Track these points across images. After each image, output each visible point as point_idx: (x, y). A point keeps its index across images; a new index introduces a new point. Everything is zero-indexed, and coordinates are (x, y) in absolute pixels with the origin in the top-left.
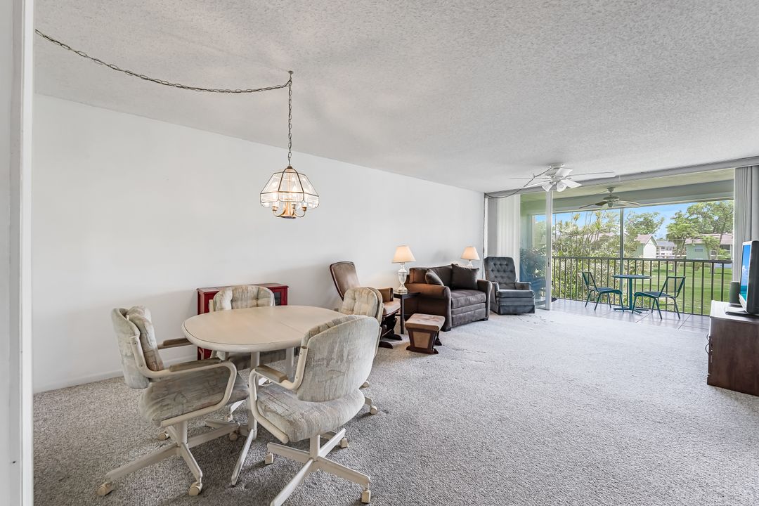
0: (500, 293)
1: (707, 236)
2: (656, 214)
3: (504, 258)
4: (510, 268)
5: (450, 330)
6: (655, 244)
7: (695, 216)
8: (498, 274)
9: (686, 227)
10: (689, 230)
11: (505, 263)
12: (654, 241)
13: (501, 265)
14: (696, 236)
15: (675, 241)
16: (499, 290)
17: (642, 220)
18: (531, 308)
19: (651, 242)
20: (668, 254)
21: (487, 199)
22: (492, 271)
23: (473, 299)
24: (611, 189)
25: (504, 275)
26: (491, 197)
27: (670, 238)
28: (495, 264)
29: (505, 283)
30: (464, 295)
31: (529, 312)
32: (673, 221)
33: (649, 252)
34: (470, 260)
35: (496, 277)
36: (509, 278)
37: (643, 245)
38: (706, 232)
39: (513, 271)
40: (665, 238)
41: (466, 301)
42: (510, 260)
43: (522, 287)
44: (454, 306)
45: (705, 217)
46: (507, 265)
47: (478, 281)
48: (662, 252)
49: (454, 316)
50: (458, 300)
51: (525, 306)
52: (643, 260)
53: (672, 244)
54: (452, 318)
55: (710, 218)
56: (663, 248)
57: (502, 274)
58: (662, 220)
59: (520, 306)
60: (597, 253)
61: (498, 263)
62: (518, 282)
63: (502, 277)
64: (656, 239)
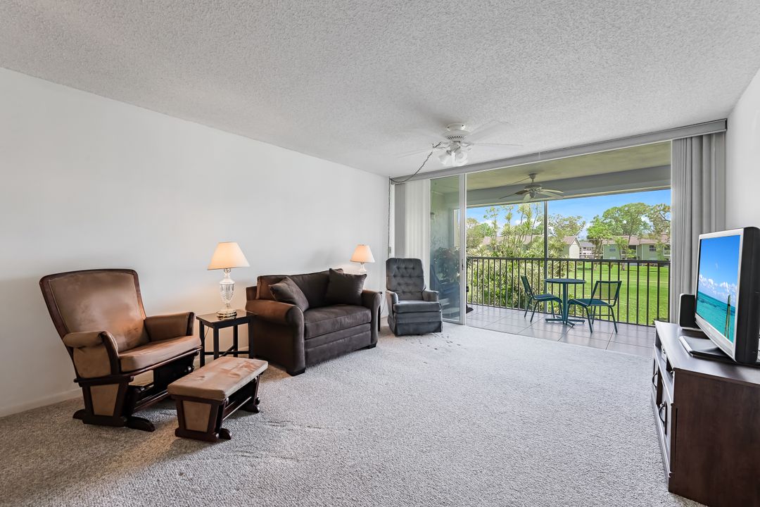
0: (397, 307)
1: (619, 237)
2: (579, 217)
3: (410, 260)
4: (416, 273)
5: (303, 371)
6: (579, 244)
7: (608, 221)
8: (401, 281)
9: (602, 230)
10: (604, 232)
11: (412, 266)
12: (577, 241)
13: (406, 268)
14: (610, 237)
15: (593, 242)
16: (398, 303)
17: (568, 223)
18: (437, 325)
19: (575, 243)
20: (589, 253)
21: (393, 187)
22: (395, 276)
23: (346, 320)
24: (532, 175)
25: (410, 281)
26: (398, 182)
27: (590, 239)
28: (398, 268)
29: (410, 292)
30: (333, 316)
31: (435, 331)
32: (592, 225)
33: (574, 253)
34: (362, 263)
35: (399, 284)
36: (415, 285)
37: (569, 246)
38: (618, 234)
39: (421, 277)
40: (586, 239)
41: (334, 324)
42: (417, 263)
43: (430, 297)
44: (311, 334)
45: (616, 221)
46: (413, 269)
47: (365, 293)
48: (584, 252)
49: (309, 350)
50: (317, 325)
51: (429, 323)
52: (568, 260)
53: (591, 245)
54: (306, 353)
55: (621, 222)
56: (585, 248)
57: (406, 280)
58: (584, 223)
59: (423, 323)
60: (529, 253)
61: (403, 266)
62: (428, 289)
63: (407, 284)
64: (579, 240)
